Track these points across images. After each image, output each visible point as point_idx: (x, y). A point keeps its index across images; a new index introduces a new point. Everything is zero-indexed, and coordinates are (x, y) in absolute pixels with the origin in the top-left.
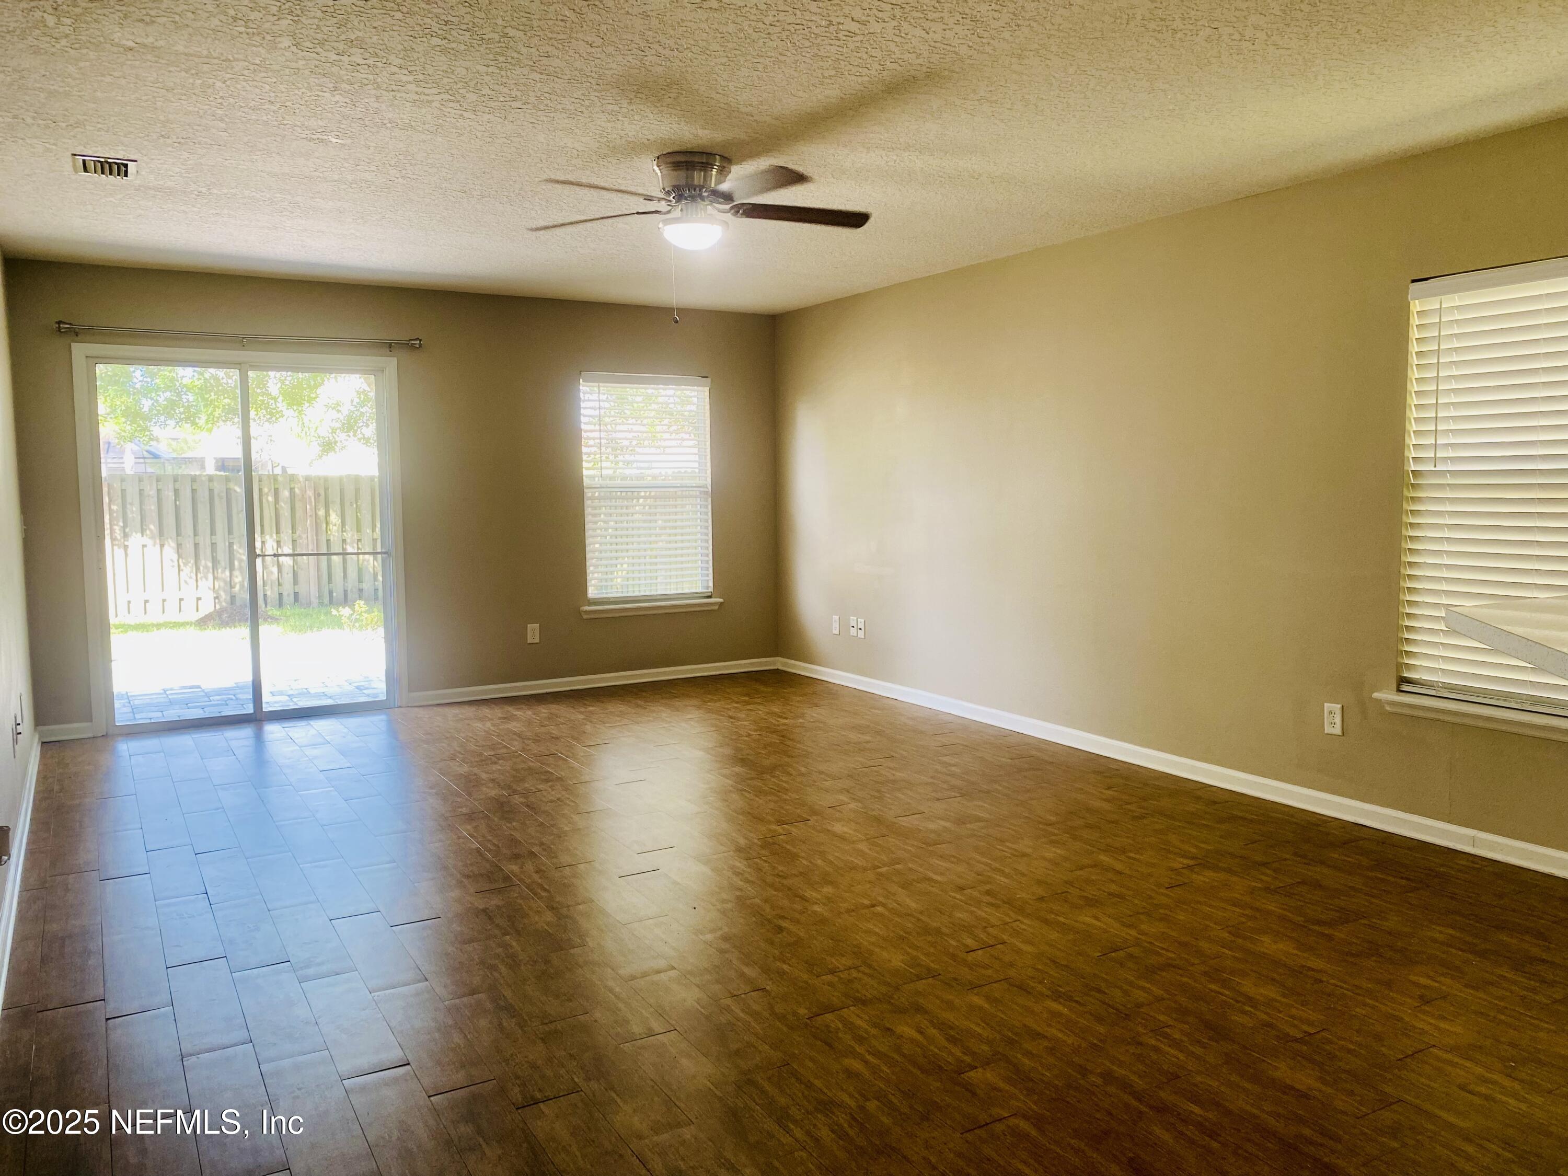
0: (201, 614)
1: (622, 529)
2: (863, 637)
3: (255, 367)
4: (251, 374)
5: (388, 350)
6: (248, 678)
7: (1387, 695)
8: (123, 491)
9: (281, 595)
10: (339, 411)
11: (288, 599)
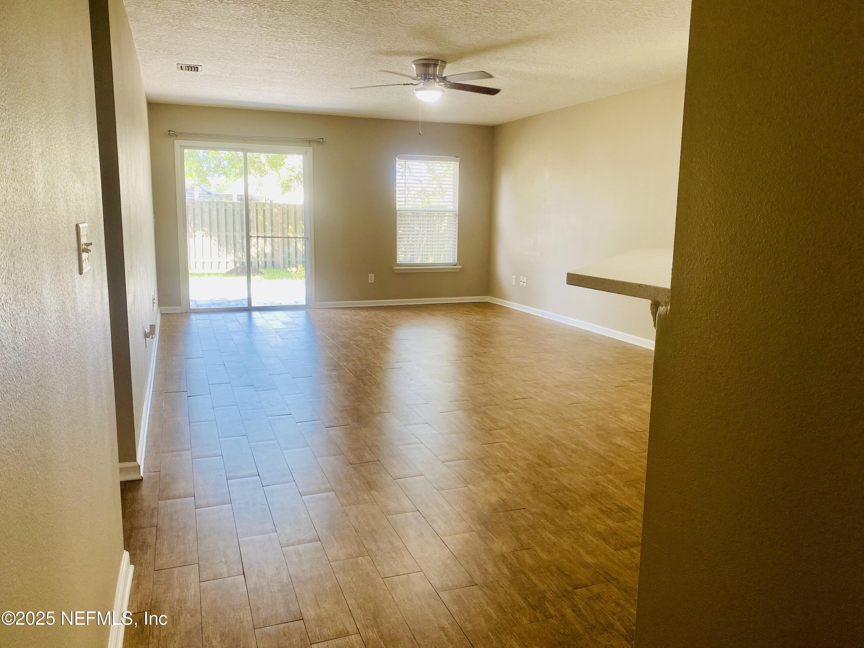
0: (228, 270)
1: (430, 234)
2: (525, 286)
3: (250, 151)
4: (248, 154)
5: (308, 144)
6: (246, 297)
8: (194, 209)
9: (265, 262)
10: (293, 171)
11: (269, 264)
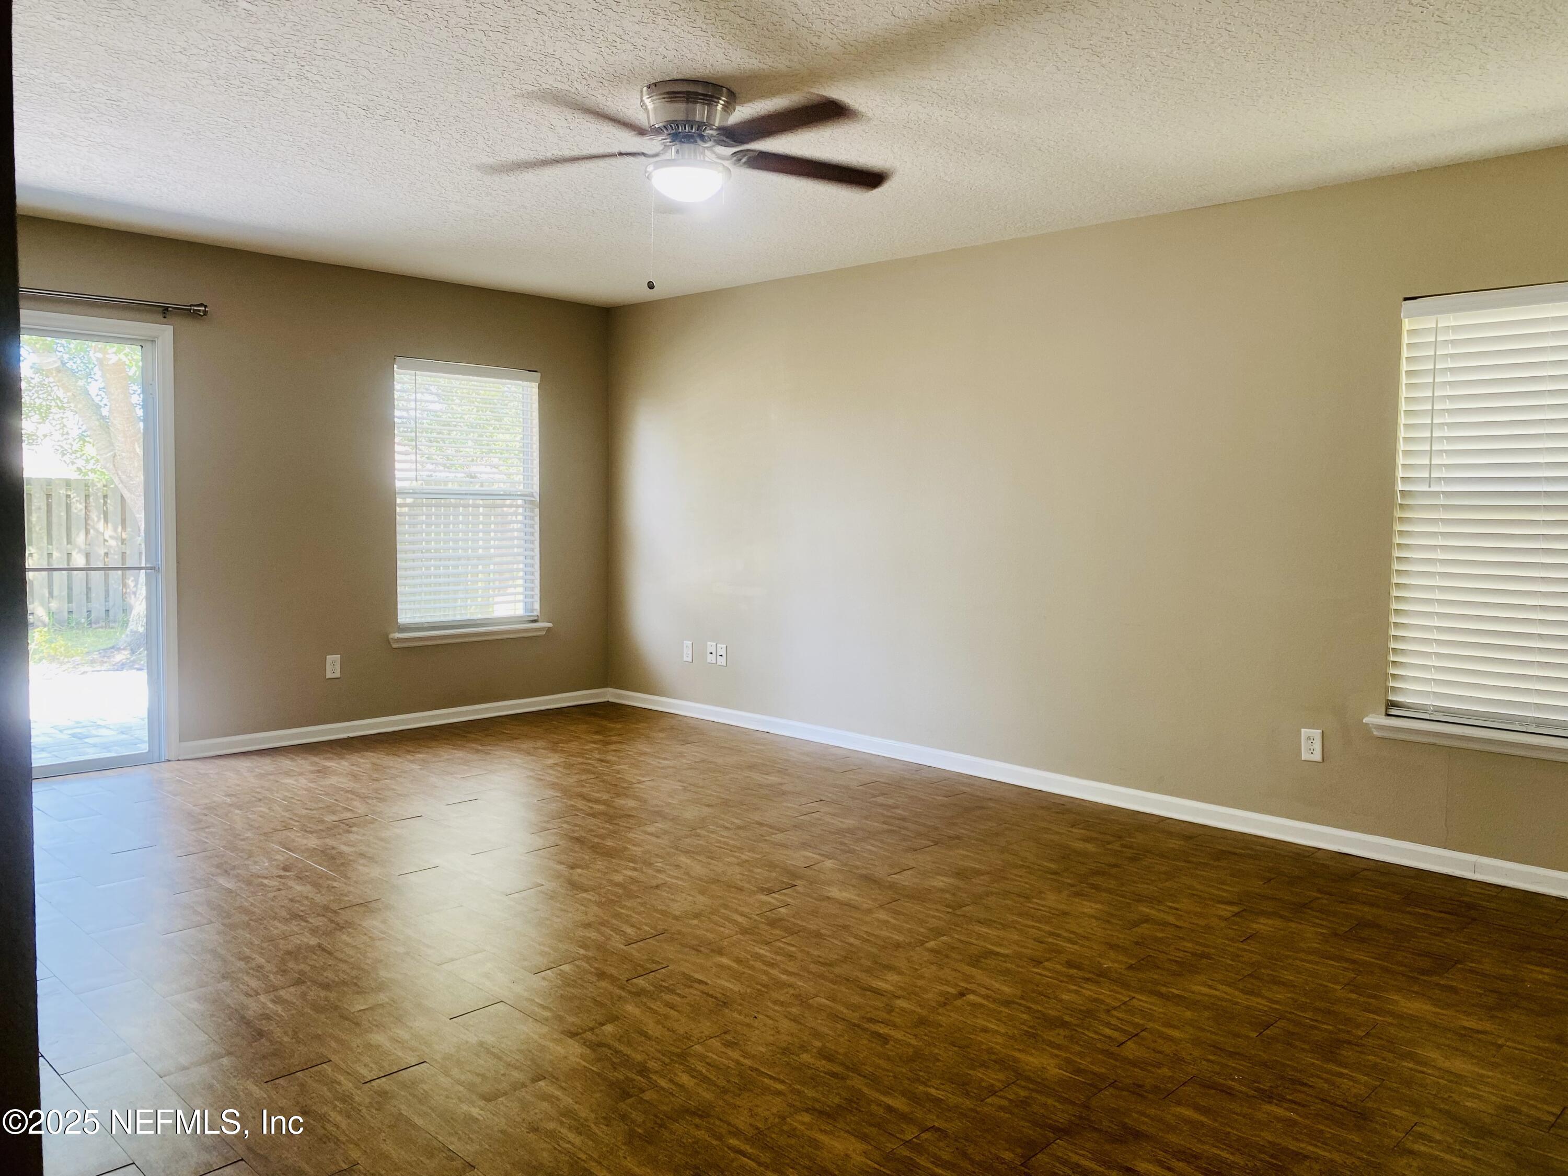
2: (724, 664)
5: (161, 317)
7: (1375, 719)
